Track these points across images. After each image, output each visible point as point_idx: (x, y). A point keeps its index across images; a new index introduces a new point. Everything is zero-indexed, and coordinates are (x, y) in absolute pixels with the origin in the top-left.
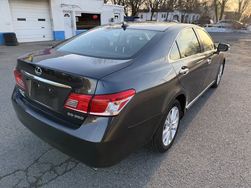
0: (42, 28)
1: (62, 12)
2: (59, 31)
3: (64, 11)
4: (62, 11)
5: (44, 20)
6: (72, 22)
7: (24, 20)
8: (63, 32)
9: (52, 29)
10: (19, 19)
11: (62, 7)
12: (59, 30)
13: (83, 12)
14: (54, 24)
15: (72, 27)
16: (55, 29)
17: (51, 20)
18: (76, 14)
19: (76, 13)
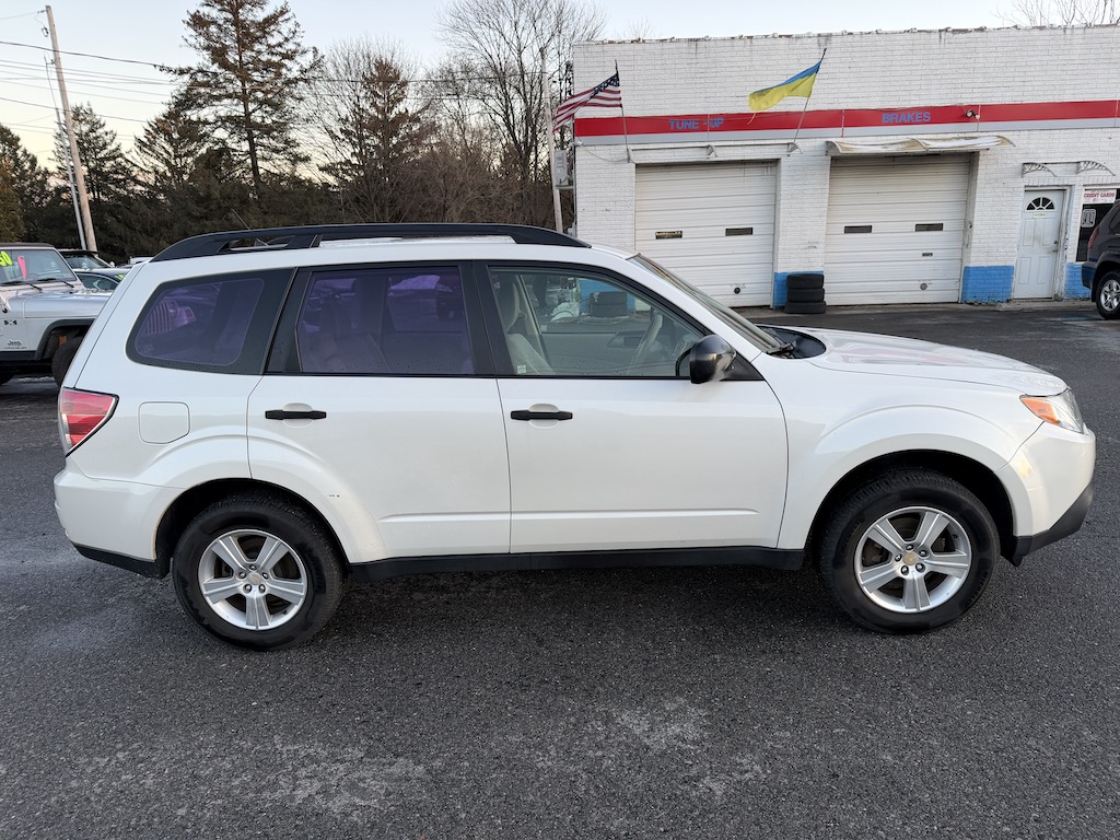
0: (924, 255)
1: (1023, 194)
2: (990, 268)
3: (1028, 190)
4: (1023, 189)
5: (939, 227)
6: (1061, 229)
7: (868, 229)
8: (1006, 272)
9: (961, 260)
10: (849, 230)
11: (1023, 173)
12: (990, 264)
14: (975, 241)
15: (1056, 251)
16: (972, 259)
17: (968, 225)
18: (1088, 195)
19: (1090, 192)
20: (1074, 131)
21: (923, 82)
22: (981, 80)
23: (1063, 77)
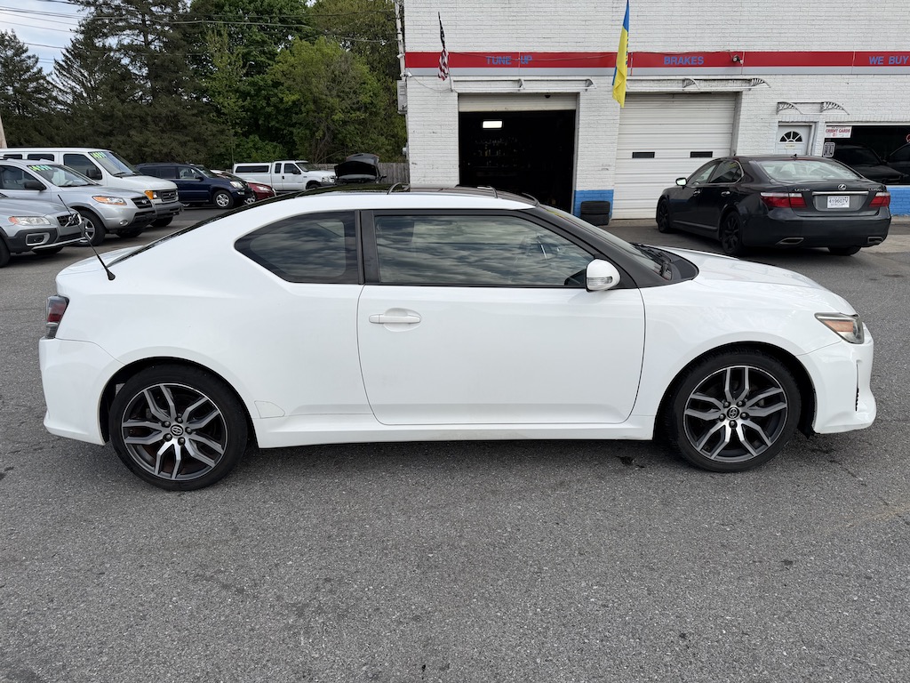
1: (777, 128)
3: (782, 125)
4: (777, 124)
5: (708, 154)
7: (651, 155)
10: (636, 155)
11: (778, 111)
13: (862, 122)
17: (732, 154)
18: (829, 131)
19: (830, 128)
20: (819, 76)
21: (698, 31)
22: (745, 30)
23: (811, 31)
